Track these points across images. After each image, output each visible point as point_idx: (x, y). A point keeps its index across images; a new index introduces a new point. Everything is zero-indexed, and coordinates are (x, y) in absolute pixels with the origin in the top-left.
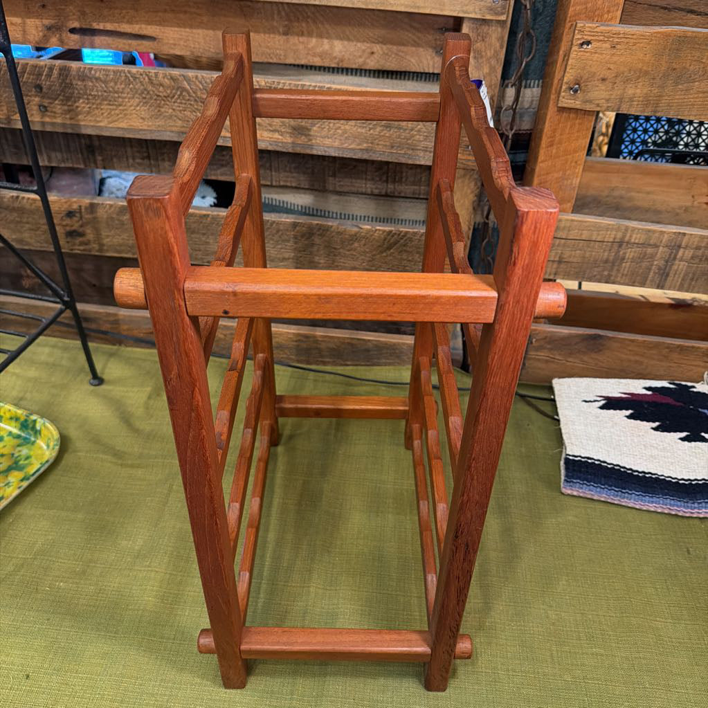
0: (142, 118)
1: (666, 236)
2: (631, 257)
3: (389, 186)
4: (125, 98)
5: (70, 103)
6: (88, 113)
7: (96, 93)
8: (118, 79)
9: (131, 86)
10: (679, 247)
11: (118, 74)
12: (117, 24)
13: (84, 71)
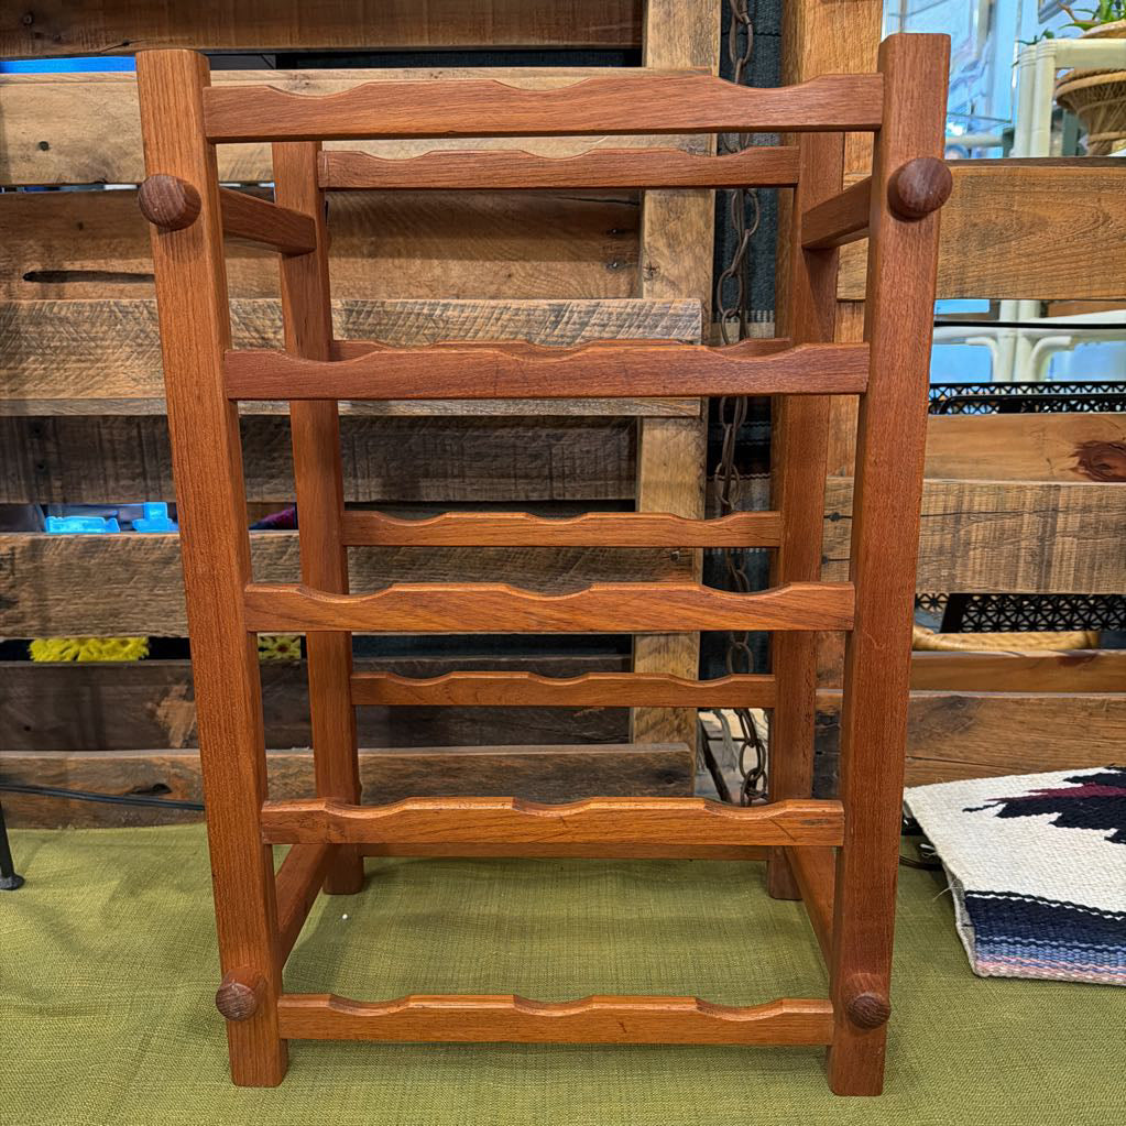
0: (134, 380)
1: (1029, 493)
2: (980, 537)
3: (555, 484)
4: (108, 347)
5: (12, 365)
6: (42, 378)
7: (58, 344)
8: (98, 317)
9: (119, 327)
10: (1056, 510)
11: (99, 309)
12: (103, 261)
13: (40, 310)
